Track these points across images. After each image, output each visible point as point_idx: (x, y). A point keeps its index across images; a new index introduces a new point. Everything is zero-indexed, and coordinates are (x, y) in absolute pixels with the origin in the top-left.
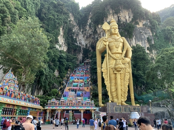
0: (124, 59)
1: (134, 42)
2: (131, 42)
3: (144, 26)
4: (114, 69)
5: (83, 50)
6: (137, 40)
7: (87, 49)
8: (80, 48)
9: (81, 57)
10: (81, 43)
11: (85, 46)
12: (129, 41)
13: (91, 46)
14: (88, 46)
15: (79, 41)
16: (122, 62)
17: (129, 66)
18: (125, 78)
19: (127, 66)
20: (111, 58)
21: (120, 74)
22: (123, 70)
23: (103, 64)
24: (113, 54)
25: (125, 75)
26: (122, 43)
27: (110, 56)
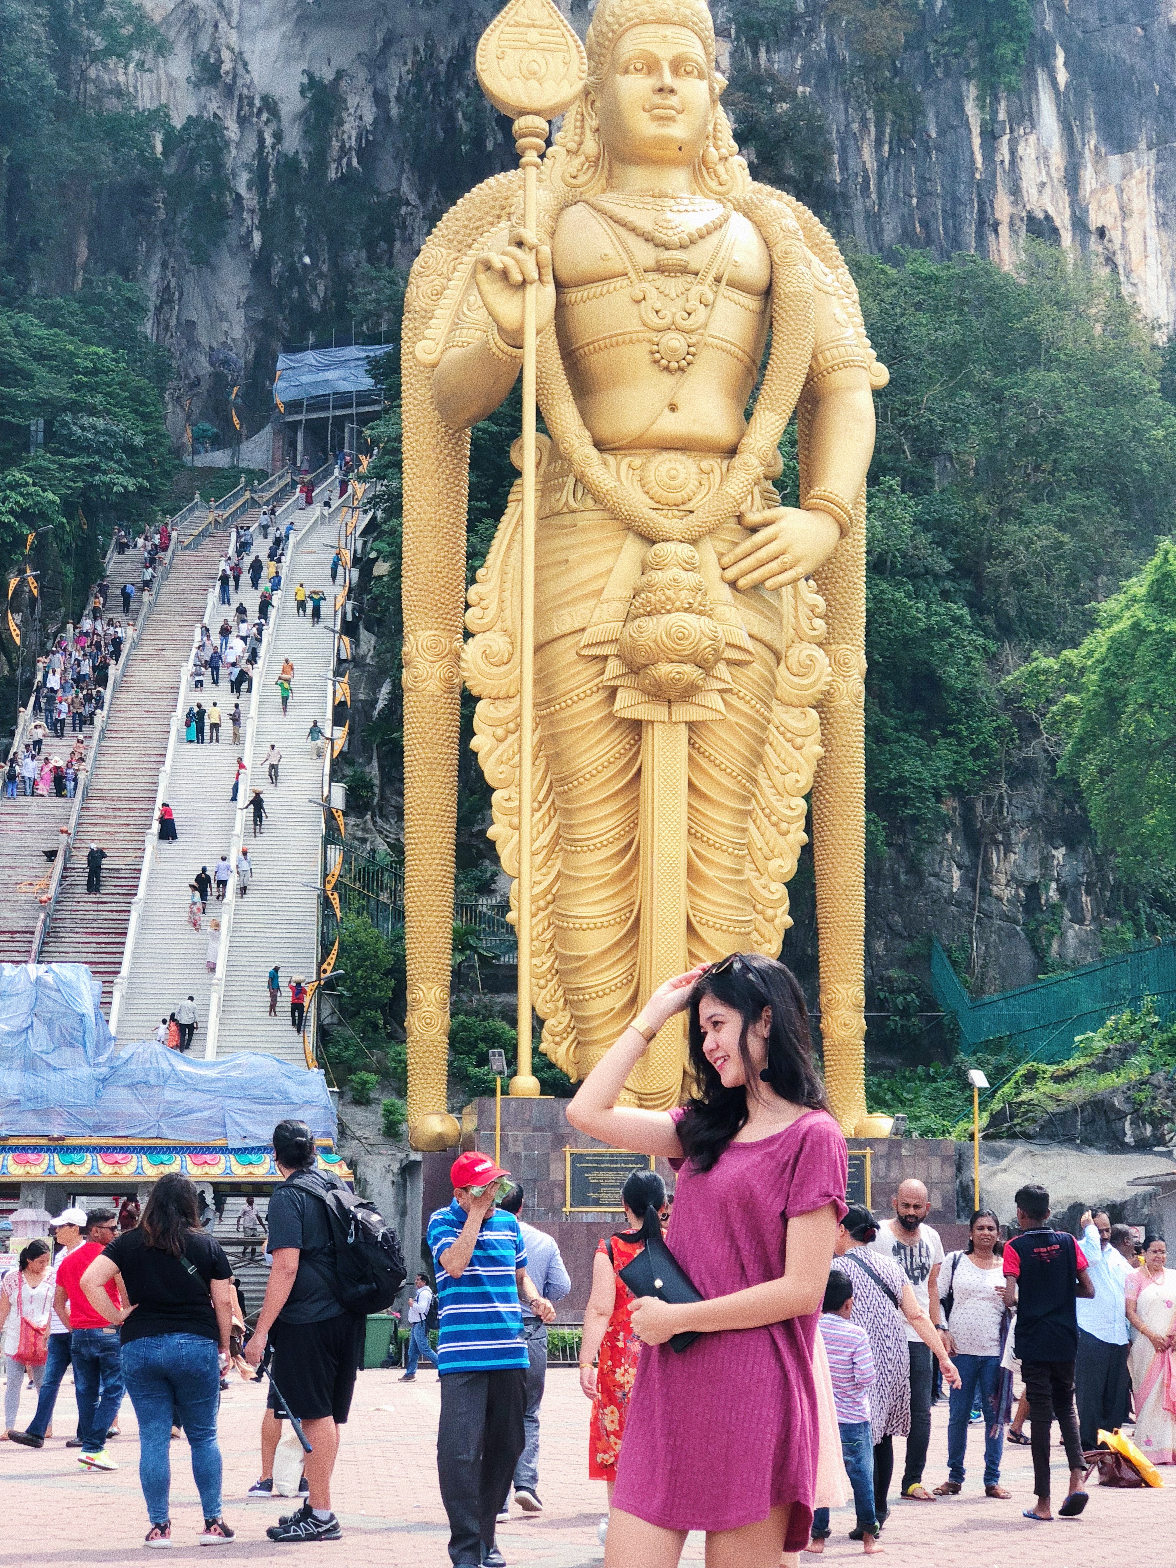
0: (754, 530)
1: (1043, 157)
2: (1004, 152)
4: (614, 667)
5: (263, 192)
6: (1092, 122)
7: (332, 175)
8: (218, 166)
9: (223, 316)
10: (227, 66)
11: (302, 116)
12: (976, 141)
13: (404, 119)
14: (350, 129)
15: (200, 28)
16: (730, 574)
17: (825, 617)
18: (755, 781)
19: (803, 611)
20: (590, 502)
21: (683, 731)
22: (737, 671)
23: (480, 573)
24: (610, 458)
25: (762, 742)
26: (753, 303)
27: (571, 480)
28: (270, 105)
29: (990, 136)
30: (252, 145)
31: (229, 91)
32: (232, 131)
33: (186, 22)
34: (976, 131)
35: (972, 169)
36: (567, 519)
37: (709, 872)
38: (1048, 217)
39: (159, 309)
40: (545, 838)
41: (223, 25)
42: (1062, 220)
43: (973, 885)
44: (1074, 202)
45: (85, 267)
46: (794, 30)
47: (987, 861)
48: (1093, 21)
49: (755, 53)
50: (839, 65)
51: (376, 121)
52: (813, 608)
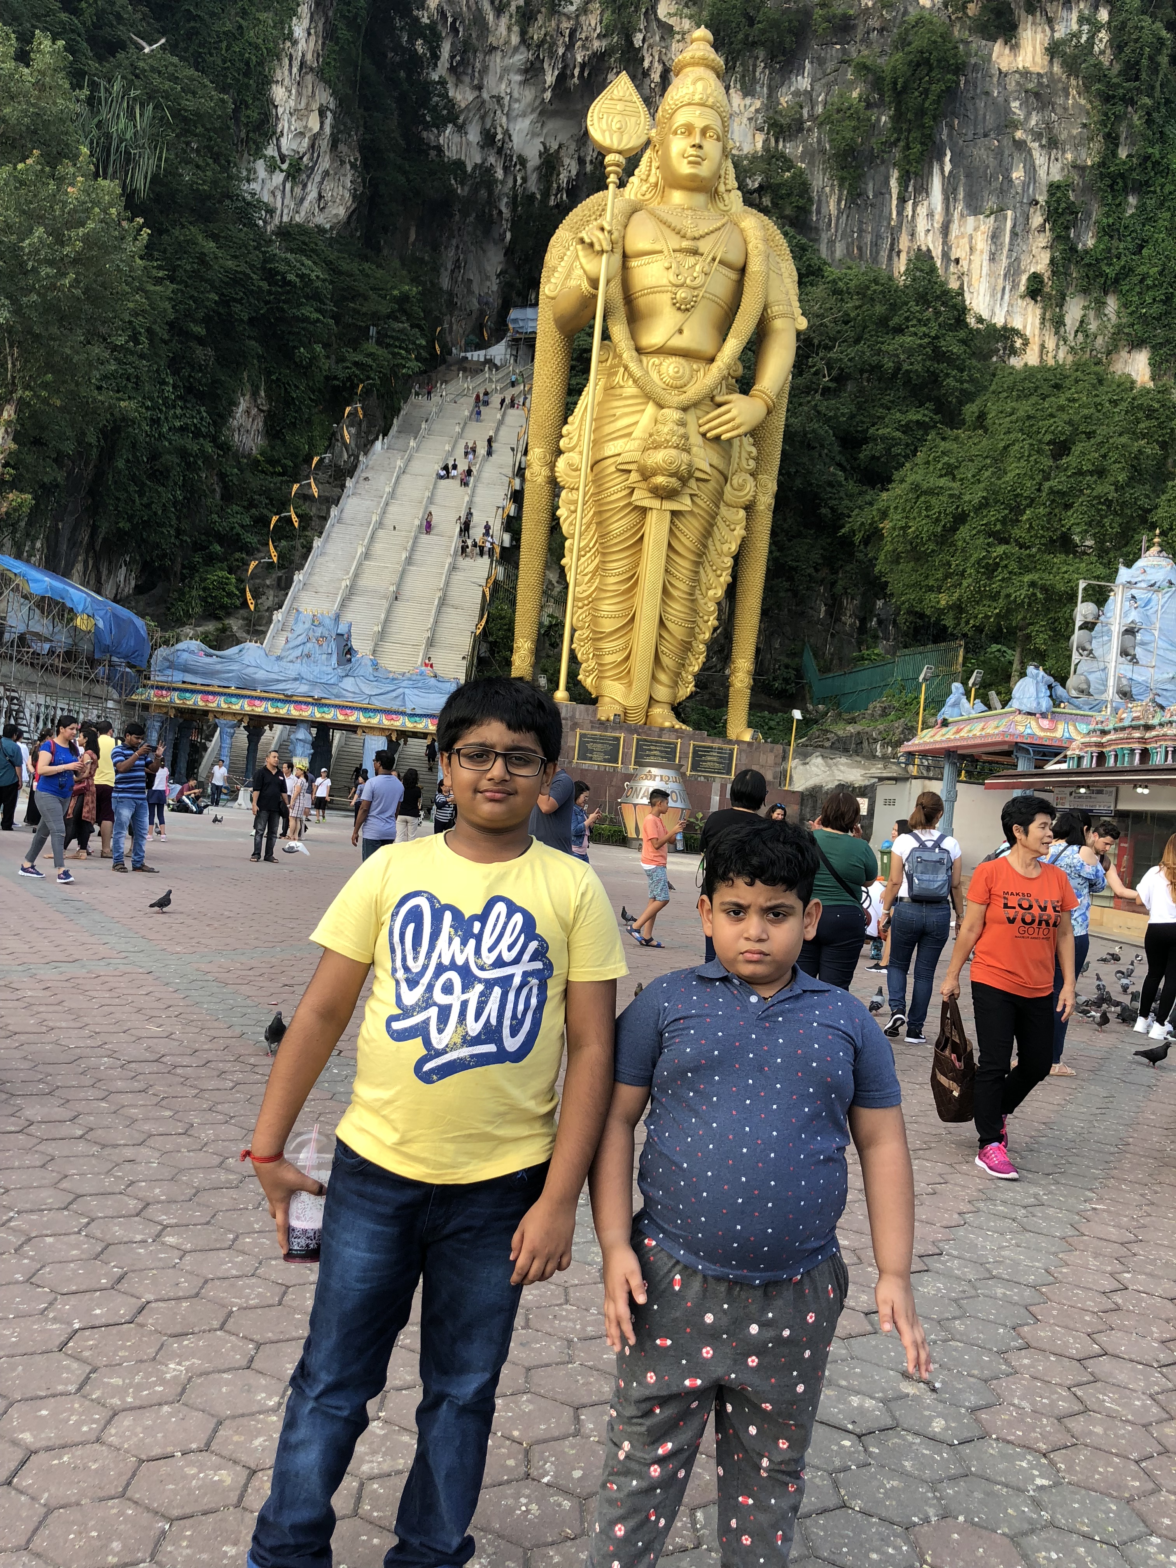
0: (720, 405)
2: (909, 210)
3: (1056, 68)
4: (634, 476)
5: (514, 210)
6: (961, 196)
7: (552, 203)
8: (491, 193)
9: (488, 278)
10: (499, 137)
11: (538, 168)
12: (894, 202)
13: (593, 173)
14: (563, 177)
15: (486, 113)
16: (702, 429)
17: (756, 459)
18: (705, 546)
19: (744, 455)
20: (631, 382)
21: (668, 514)
22: (700, 484)
23: (570, 419)
24: (644, 359)
25: (712, 525)
26: (734, 276)
27: (622, 369)
28: (522, 161)
29: (902, 200)
30: (510, 184)
31: (500, 151)
32: (500, 174)
33: (479, 109)
34: (895, 196)
35: (890, 219)
36: (618, 391)
37: (675, 593)
38: (929, 250)
39: (453, 271)
40: (591, 568)
41: (499, 112)
42: (937, 253)
43: (831, 616)
44: (945, 243)
45: (413, 244)
46: (800, 129)
47: (841, 603)
48: (970, 136)
49: (777, 142)
50: (823, 151)
51: (577, 175)
52: (750, 453)
